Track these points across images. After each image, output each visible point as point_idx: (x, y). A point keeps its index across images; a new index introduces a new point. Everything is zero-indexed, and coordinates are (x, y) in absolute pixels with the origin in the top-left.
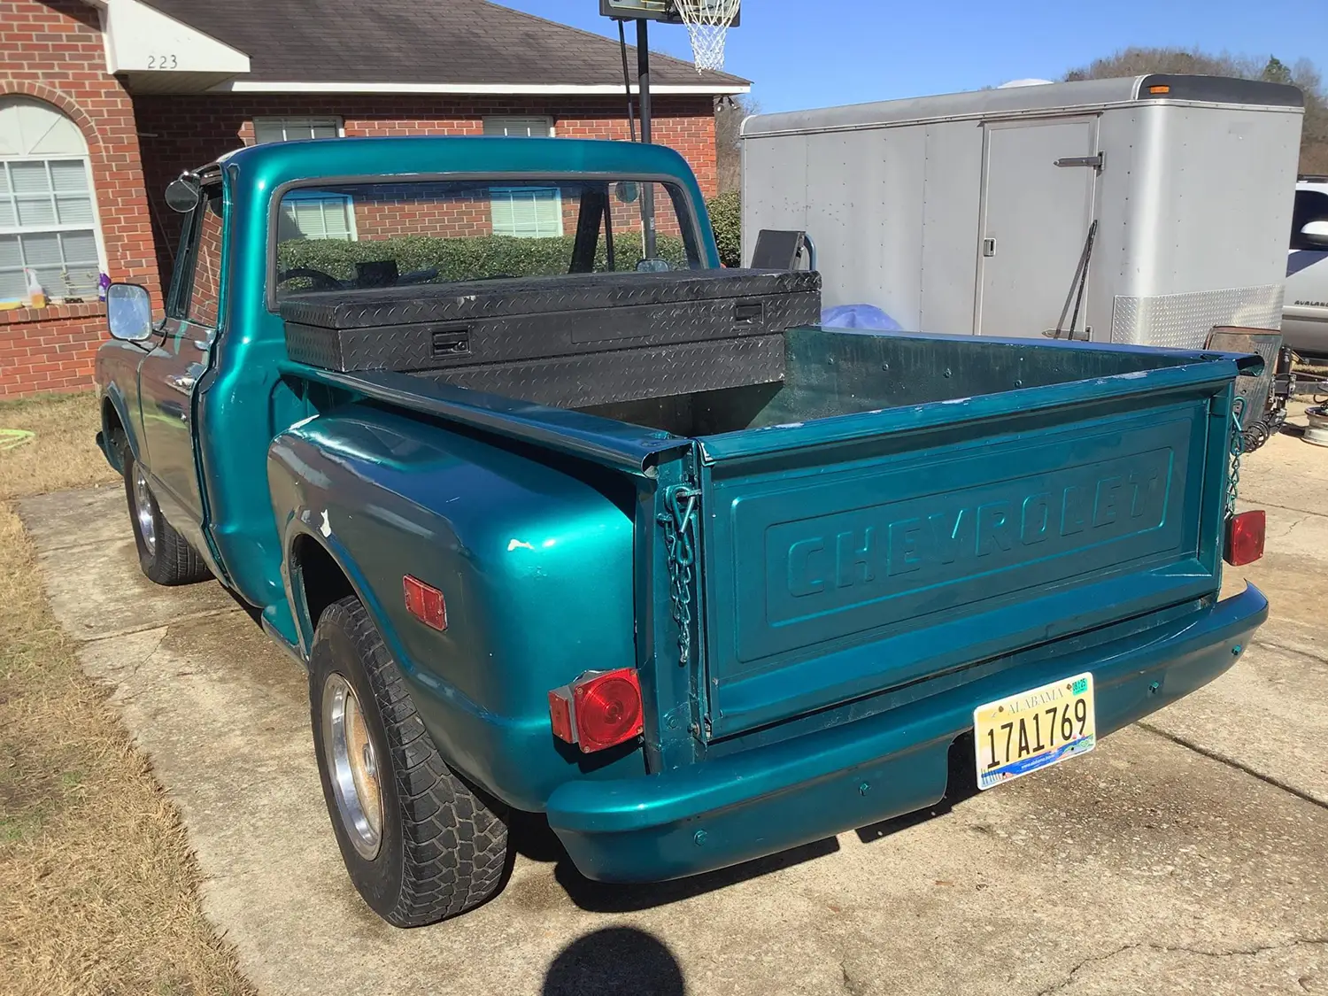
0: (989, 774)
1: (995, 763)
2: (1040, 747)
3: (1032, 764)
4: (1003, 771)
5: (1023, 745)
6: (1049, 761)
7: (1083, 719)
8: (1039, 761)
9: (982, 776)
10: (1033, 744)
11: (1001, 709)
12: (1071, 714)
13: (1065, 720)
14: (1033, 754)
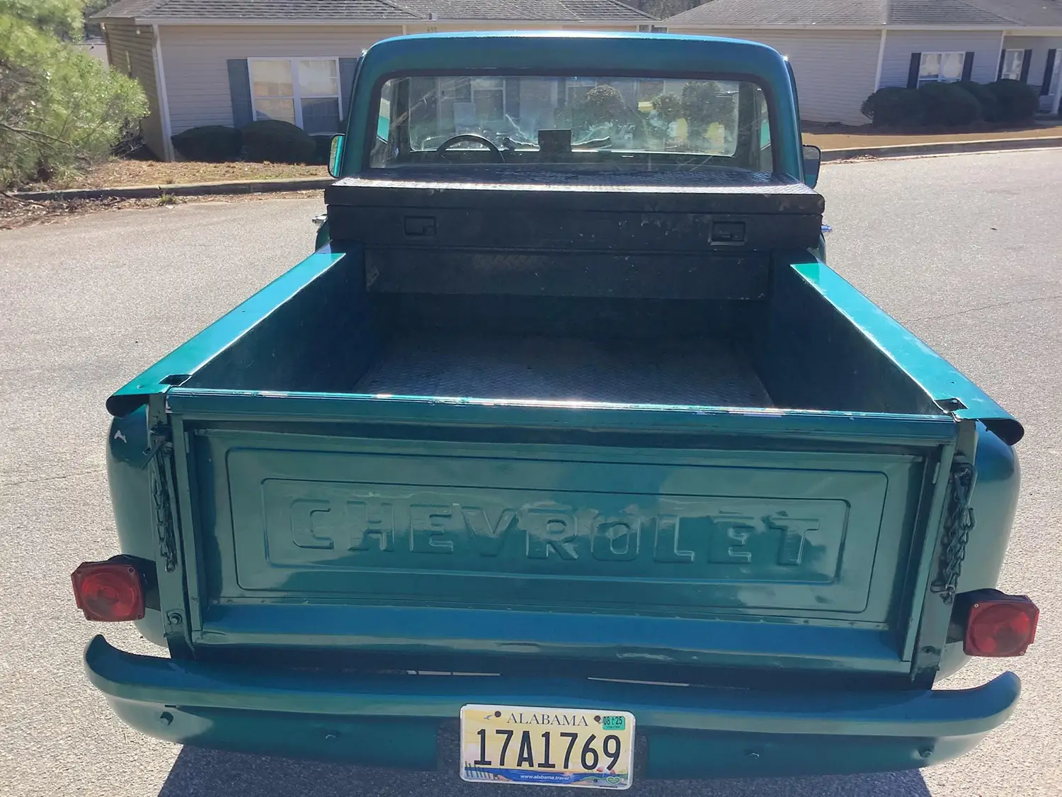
0: (476, 769)
1: (483, 761)
2: (547, 764)
3: (535, 777)
4: (496, 772)
5: (526, 755)
6: (560, 782)
7: (616, 756)
8: (546, 778)
9: (466, 768)
10: (538, 757)
11: (498, 714)
12: (597, 745)
13: (586, 749)
14: (536, 768)
